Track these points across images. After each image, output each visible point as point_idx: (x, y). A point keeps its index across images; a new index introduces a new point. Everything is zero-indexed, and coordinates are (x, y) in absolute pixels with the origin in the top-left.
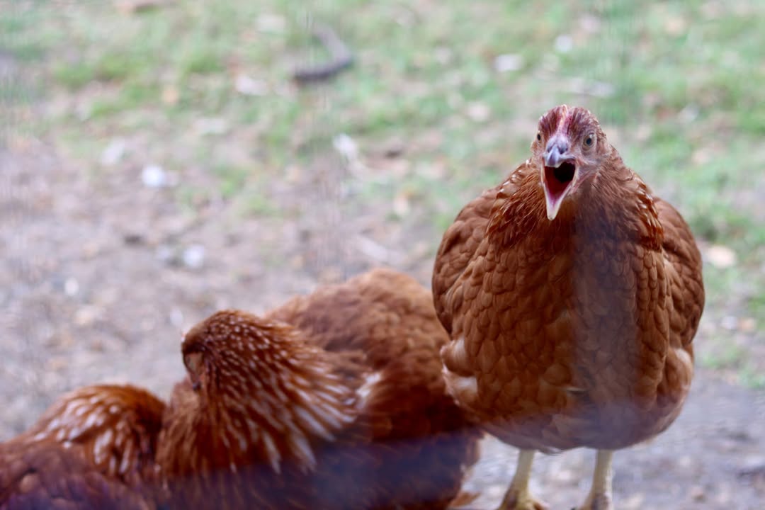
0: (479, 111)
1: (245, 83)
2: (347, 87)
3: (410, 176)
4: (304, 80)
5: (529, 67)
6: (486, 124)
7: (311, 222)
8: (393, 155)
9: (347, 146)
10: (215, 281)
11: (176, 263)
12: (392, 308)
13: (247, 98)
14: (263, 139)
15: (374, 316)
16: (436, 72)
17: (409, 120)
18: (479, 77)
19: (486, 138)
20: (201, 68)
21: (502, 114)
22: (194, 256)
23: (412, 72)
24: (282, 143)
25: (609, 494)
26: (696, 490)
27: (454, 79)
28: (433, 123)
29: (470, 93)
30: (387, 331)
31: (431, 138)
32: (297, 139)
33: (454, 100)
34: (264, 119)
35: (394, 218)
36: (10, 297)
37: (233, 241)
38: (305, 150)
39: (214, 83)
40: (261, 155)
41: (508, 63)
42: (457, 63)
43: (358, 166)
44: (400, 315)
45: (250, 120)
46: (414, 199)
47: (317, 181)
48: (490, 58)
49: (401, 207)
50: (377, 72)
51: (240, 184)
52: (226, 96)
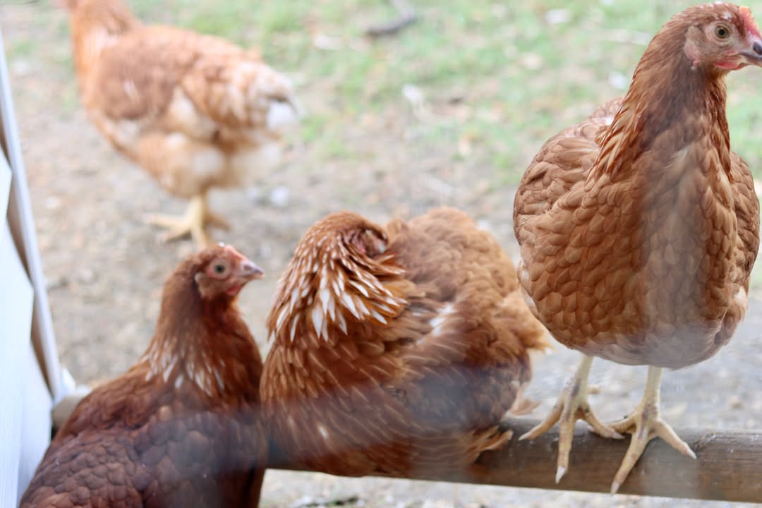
0: (532, 60)
1: (322, 40)
2: (411, 42)
3: (471, 120)
4: (374, 35)
5: (576, 20)
6: (538, 72)
7: (383, 163)
8: (456, 101)
9: (413, 94)
10: (298, 218)
11: (264, 203)
12: (454, 245)
13: (324, 53)
14: (338, 89)
15: (440, 253)
16: (493, 26)
17: (469, 69)
18: (531, 29)
19: (539, 85)
20: (282, 28)
21: (553, 63)
22: (280, 196)
23: (471, 26)
24: (357, 92)
25: (658, 405)
26: (734, 399)
27: (509, 31)
28: (490, 72)
29: (524, 44)
30: (452, 266)
31: (488, 86)
32: (370, 88)
33: (510, 51)
34: (340, 71)
35: (458, 158)
36: (118, 235)
37: (314, 181)
38: (376, 99)
39: (294, 40)
40: (337, 105)
41: (558, 17)
42: (511, 17)
43: (424, 113)
44: (460, 251)
45: (327, 73)
46: (475, 141)
47: (389, 126)
48: (541, 13)
49: (464, 149)
50: (441, 27)
51: (319, 131)
52: (305, 52)
